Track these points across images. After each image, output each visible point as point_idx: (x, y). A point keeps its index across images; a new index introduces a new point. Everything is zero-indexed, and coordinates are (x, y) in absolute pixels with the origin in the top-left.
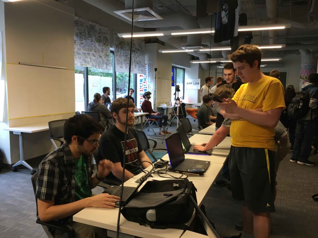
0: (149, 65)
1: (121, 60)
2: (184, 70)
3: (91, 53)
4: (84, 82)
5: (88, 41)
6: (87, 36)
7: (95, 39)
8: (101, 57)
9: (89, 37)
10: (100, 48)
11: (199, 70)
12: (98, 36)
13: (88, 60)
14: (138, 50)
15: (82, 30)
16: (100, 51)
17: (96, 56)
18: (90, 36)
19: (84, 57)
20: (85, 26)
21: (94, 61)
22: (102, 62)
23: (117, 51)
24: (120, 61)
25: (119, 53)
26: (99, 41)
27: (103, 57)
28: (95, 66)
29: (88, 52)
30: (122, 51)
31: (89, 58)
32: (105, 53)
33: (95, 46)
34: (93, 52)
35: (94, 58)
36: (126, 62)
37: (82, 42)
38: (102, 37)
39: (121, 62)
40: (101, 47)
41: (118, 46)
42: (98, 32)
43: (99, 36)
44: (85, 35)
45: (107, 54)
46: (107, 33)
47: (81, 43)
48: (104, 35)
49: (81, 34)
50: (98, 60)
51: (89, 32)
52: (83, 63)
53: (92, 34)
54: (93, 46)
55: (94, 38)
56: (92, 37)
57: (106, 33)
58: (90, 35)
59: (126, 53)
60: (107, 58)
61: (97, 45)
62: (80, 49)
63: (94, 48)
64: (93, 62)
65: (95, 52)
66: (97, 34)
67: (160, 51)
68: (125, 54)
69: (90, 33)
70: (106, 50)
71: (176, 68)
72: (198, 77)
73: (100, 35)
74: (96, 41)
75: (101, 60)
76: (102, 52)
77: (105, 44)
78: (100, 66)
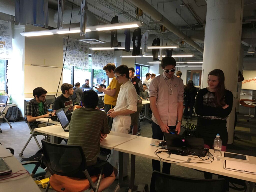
0: (117, 65)
2: (149, 67)
8: (82, 60)
9: (75, 48)
11: (159, 67)
20: (72, 42)
21: (77, 63)
22: (82, 63)
24: (96, 62)
25: (95, 57)
26: (81, 50)
29: (73, 57)
32: (85, 57)
33: (78, 53)
36: (100, 63)
37: (70, 52)
42: (81, 45)
44: (72, 47)
46: (87, 45)
48: (85, 47)
51: (75, 45)
52: (70, 64)
65: (78, 57)
67: (121, 56)
68: (99, 58)
71: (142, 66)
77: (85, 52)
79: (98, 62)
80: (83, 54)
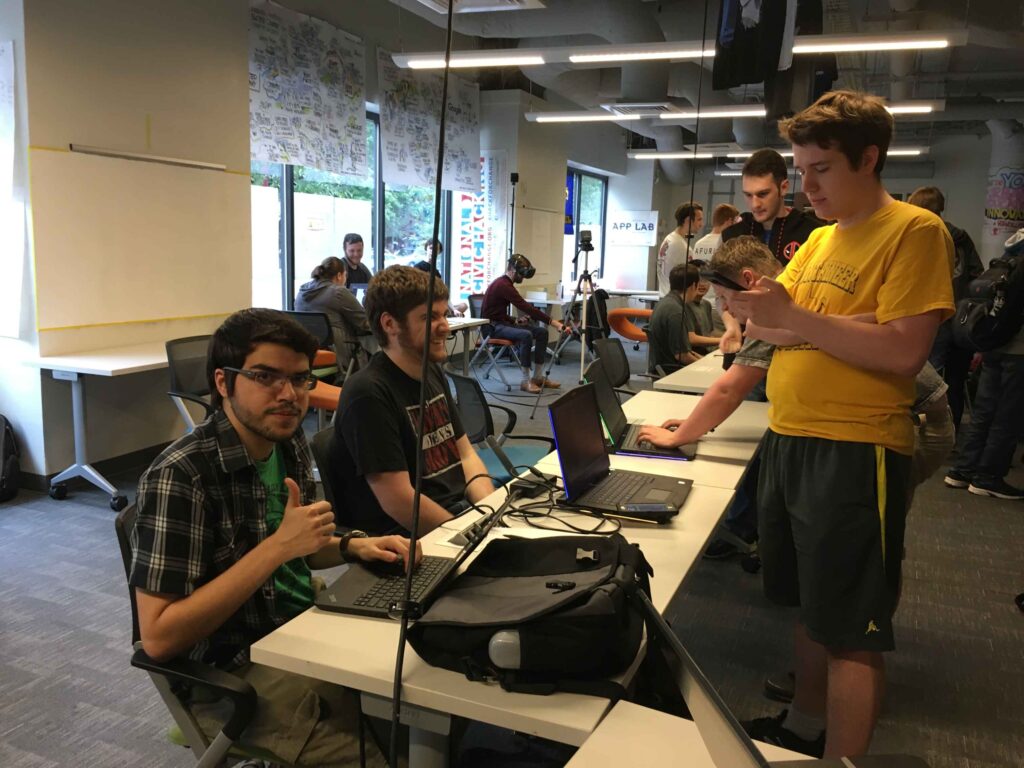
0: (491, 164)
1: (403, 145)
2: (606, 180)
3: (304, 118)
4: (282, 216)
5: (295, 78)
6: (291, 61)
7: (319, 72)
8: (336, 131)
9: (299, 64)
10: (332, 103)
11: (655, 180)
12: (327, 61)
13: (295, 141)
14: (458, 111)
15: (274, 42)
16: (335, 111)
17: (321, 128)
18: (301, 60)
19: (280, 131)
20: (284, 29)
21: (313, 146)
22: (338, 149)
23: (388, 112)
24: (399, 148)
25: (396, 121)
26: (330, 78)
27: (342, 133)
28: (318, 161)
29: (293, 115)
30: (405, 115)
31: (297, 134)
32: (350, 118)
33: (316, 95)
34: (310, 115)
35: (311, 135)
36: (418, 152)
37: (274, 82)
38: (339, 65)
39: (402, 151)
40: (338, 99)
41: (391, 97)
42: (329, 48)
43: (330, 61)
44: (286, 60)
45: (357, 123)
46: (356, 54)
47: (272, 85)
48: (347, 61)
49: (272, 53)
50: (324, 142)
51: (297, 49)
52: (277, 151)
53: (309, 56)
54: (311, 96)
55: (313, 70)
56: (307, 66)
57: (352, 53)
58: (302, 57)
59: (417, 120)
60: (354, 136)
61: (323, 91)
62: (269, 105)
63: (313, 102)
64: (309, 148)
65: (318, 114)
66: (323, 55)
67: (529, 117)
68: (414, 125)
69: (302, 53)
70: (352, 110)
71: (581, 174)
72: (650, 207)
73: (334, 59)
74: (322, 80)
75: (336, 141)
76: (340, 115)
77: (348, 89)
78: (332, 162)
79: (407, 149)
80: (341, 98)
